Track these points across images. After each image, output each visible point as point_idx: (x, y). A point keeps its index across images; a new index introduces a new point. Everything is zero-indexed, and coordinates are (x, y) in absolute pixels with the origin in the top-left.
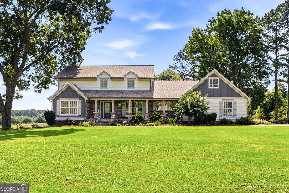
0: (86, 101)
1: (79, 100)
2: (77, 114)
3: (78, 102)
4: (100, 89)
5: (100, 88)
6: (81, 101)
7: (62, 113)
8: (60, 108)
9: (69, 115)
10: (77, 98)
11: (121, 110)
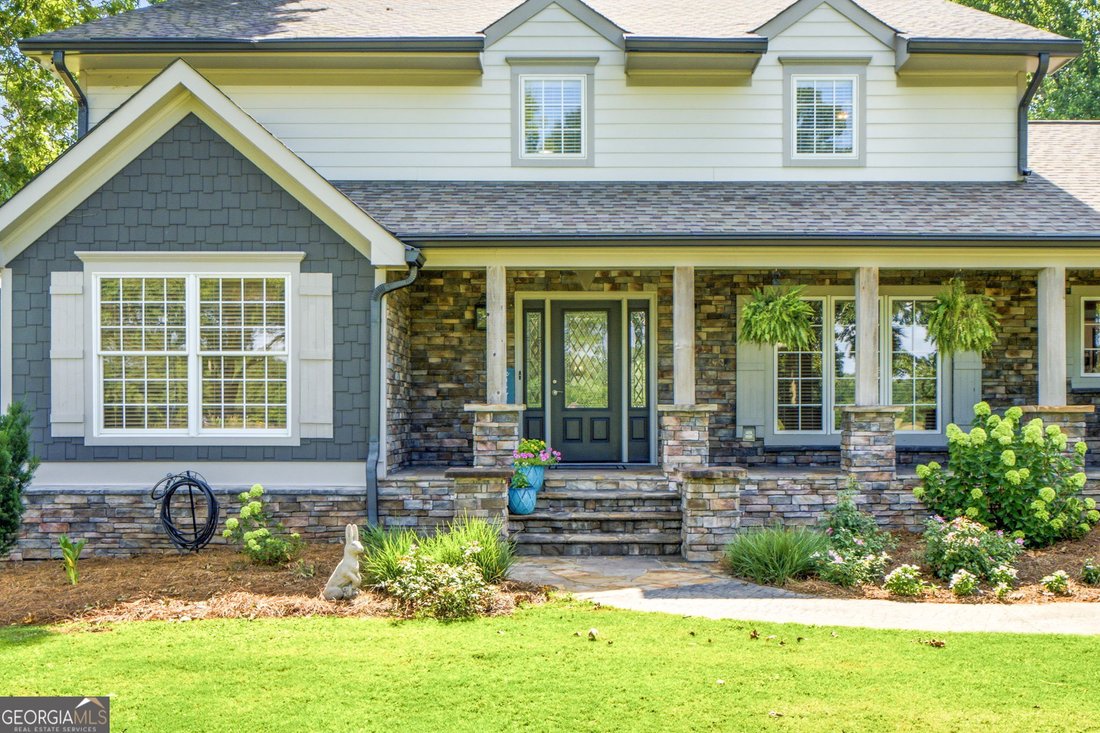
0: (380, 279)
1: (307, 266)
2: (283, 424)
3: (300, 295)
4: (516, 163)
5: (507, 159)
6: (324, 281)
7: (111, 419)
8: (85, 356)
9: (195, 431)
10: (280, 245)
11: (729, 376)
